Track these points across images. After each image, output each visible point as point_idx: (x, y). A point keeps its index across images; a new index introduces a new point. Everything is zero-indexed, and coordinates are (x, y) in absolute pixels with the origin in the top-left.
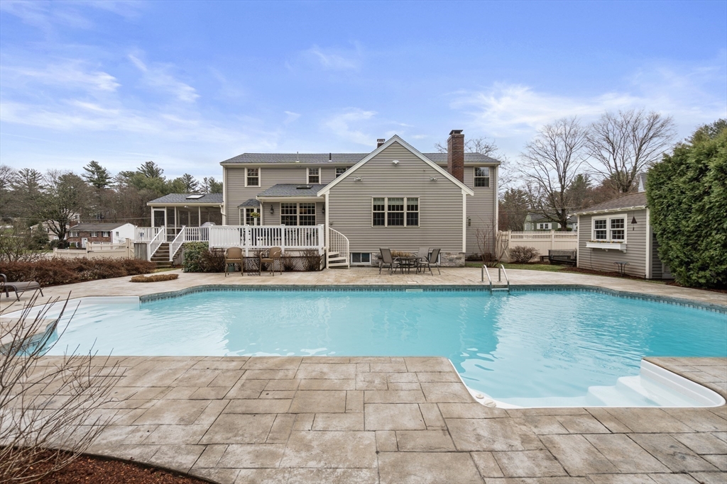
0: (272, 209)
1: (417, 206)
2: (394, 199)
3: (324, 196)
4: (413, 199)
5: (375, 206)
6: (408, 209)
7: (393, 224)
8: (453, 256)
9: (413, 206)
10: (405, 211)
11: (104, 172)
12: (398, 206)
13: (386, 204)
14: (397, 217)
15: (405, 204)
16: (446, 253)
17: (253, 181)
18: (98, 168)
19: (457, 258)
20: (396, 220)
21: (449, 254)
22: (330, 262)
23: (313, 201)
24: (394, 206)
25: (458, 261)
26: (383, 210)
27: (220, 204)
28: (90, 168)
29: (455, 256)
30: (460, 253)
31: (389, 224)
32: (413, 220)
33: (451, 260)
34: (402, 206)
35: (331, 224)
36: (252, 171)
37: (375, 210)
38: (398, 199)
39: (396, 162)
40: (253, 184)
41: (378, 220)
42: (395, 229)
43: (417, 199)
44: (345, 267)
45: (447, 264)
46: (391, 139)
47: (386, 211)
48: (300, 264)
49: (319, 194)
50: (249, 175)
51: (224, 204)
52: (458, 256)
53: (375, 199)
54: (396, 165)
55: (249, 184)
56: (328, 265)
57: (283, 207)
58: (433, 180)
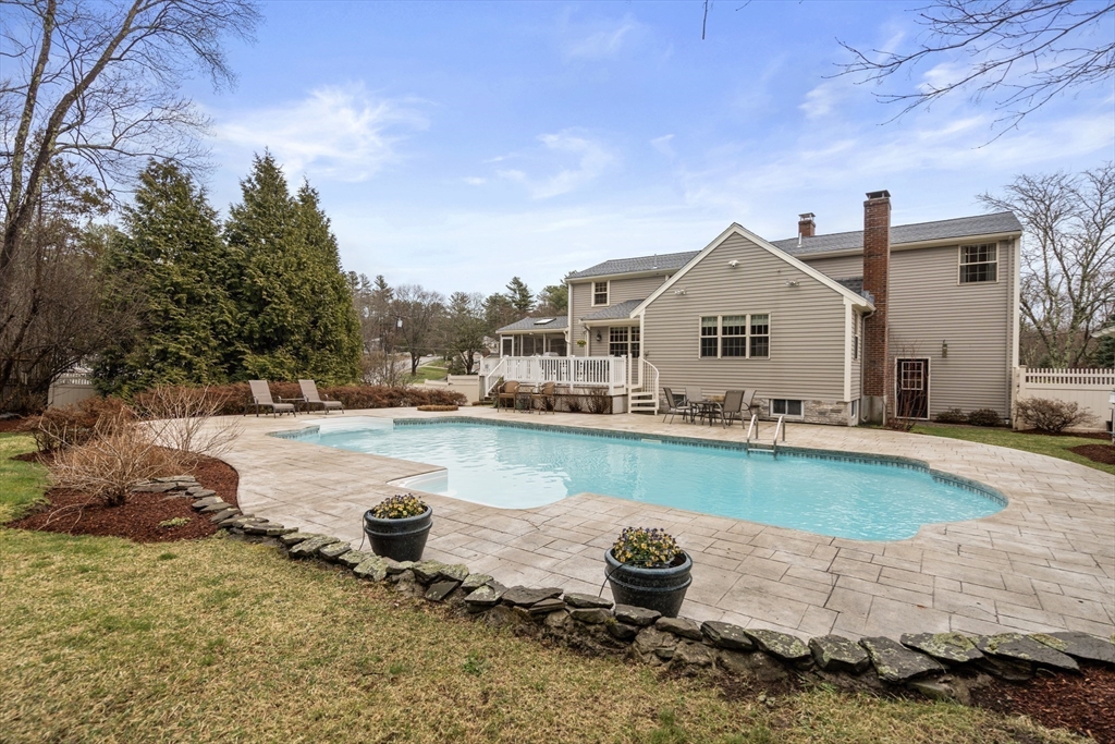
0: (599, 336)
1: (766, 327)
2: (731, 318)
3: (638, 316)
4: (760, 316)
5: (704, 329)
6: (724, 333)
7: (731, 355)
8: (825, 407)
9: (760, 327)
10: (748, 335)
11: (525, 289)
12: (737, 328)
13: (720, 325)
14: (737, 344)
15: (748, 324)
16: (814, 402)
17: (601, 299)
18: (520, 285)
19: (832, 411)
20: (734, 348)
21: (819, 403)
22: (633, 405)
23: (623, 325)
24: (731, 328)
25: (834, 415)
26: (715, 334)
27: (564, 331)
28: (512, 287)
29: (830, 407)
30: (838, 403)
31: (724, 354)
32: (760, 347)
33: (822, 413)
34: (743, 328)
35: (646, 355)
36: (601, 286)
37: (704, 334)
38: (737, 317)
39: (734, 262)
40: (601, 302)
41: (708, 348)
42: (733, 363)
43: (766, 316)
44: (652, 413)
45: (815, 420)
46: (728, 230)
47: (720, 335)
48: (584, 403)
49: (632, 315)
50: (597, 290)
51: (569, 329)
52: (835, 407)
53: (704, 319)
54: (735, 267)
55: (597, 302)
56: (630, 409)
57: (612, 332)
58: (792, 284)
